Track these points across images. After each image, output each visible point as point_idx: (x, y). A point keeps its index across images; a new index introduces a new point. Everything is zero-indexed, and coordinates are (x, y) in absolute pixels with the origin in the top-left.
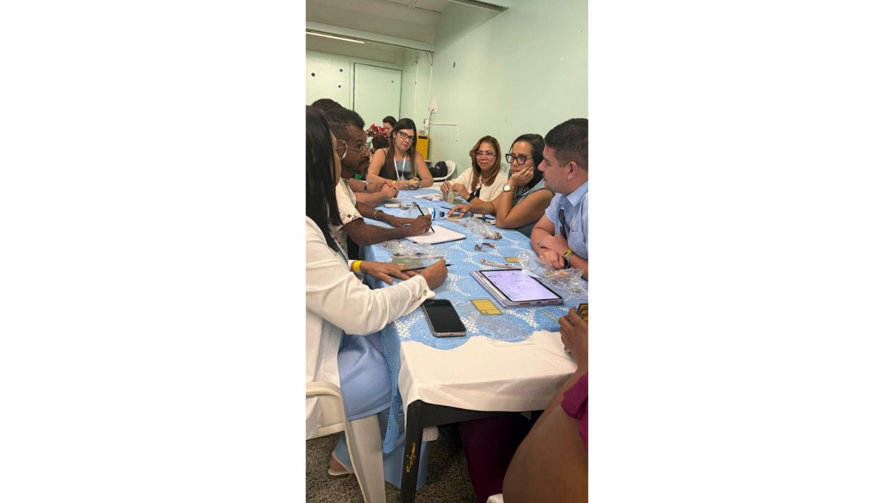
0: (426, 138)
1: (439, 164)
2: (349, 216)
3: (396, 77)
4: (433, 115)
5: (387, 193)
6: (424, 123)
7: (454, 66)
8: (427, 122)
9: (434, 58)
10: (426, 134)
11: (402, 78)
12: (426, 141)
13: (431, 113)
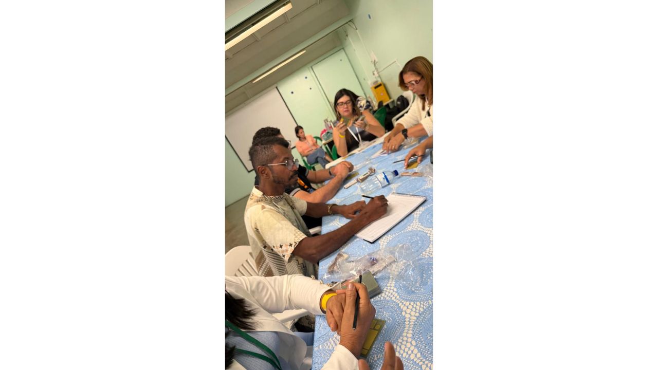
0: (380, 85)
1: (398, 99)
2: (291, 245)
3: (342, 55)
4: (376, 65)
5: (341, 175)
6: (374, 74)
7: (370, 17)
8: (375, 72)
9: (356, 24)
10: (380, 82)
11: (346, 53)
12: (382, 88)
13: (375, 65)
